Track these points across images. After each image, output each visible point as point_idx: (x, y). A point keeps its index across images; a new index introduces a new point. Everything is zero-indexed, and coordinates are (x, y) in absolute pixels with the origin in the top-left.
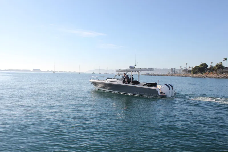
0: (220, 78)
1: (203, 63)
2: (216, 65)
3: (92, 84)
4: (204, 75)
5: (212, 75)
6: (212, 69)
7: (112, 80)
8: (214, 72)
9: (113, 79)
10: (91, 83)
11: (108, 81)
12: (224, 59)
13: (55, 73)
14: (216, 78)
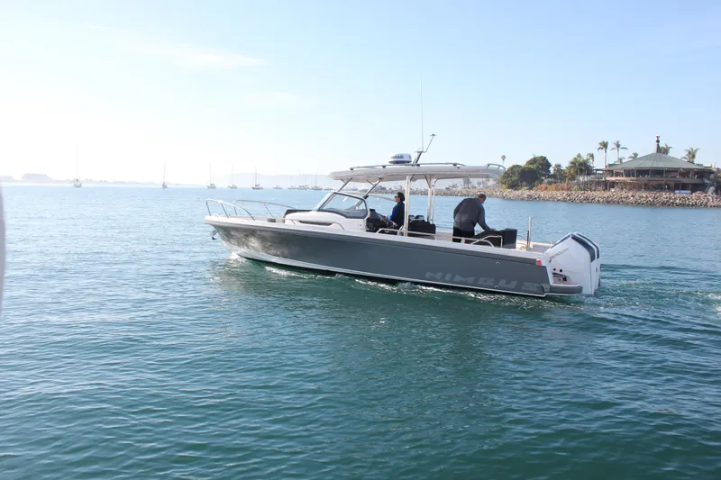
0: (573, 201)
1: (538, 155)
2: (572, 163)
3: (217, 236)
4: (532, 192)
5: (554, 192)
6: (560, 176)
7: (314, 216)
8: (564, 185)
9: (319, 210)
10: (213, 229)
11: (292, 223)
12: (601, 144)
13: (80, 186)
14: (564, 200)
